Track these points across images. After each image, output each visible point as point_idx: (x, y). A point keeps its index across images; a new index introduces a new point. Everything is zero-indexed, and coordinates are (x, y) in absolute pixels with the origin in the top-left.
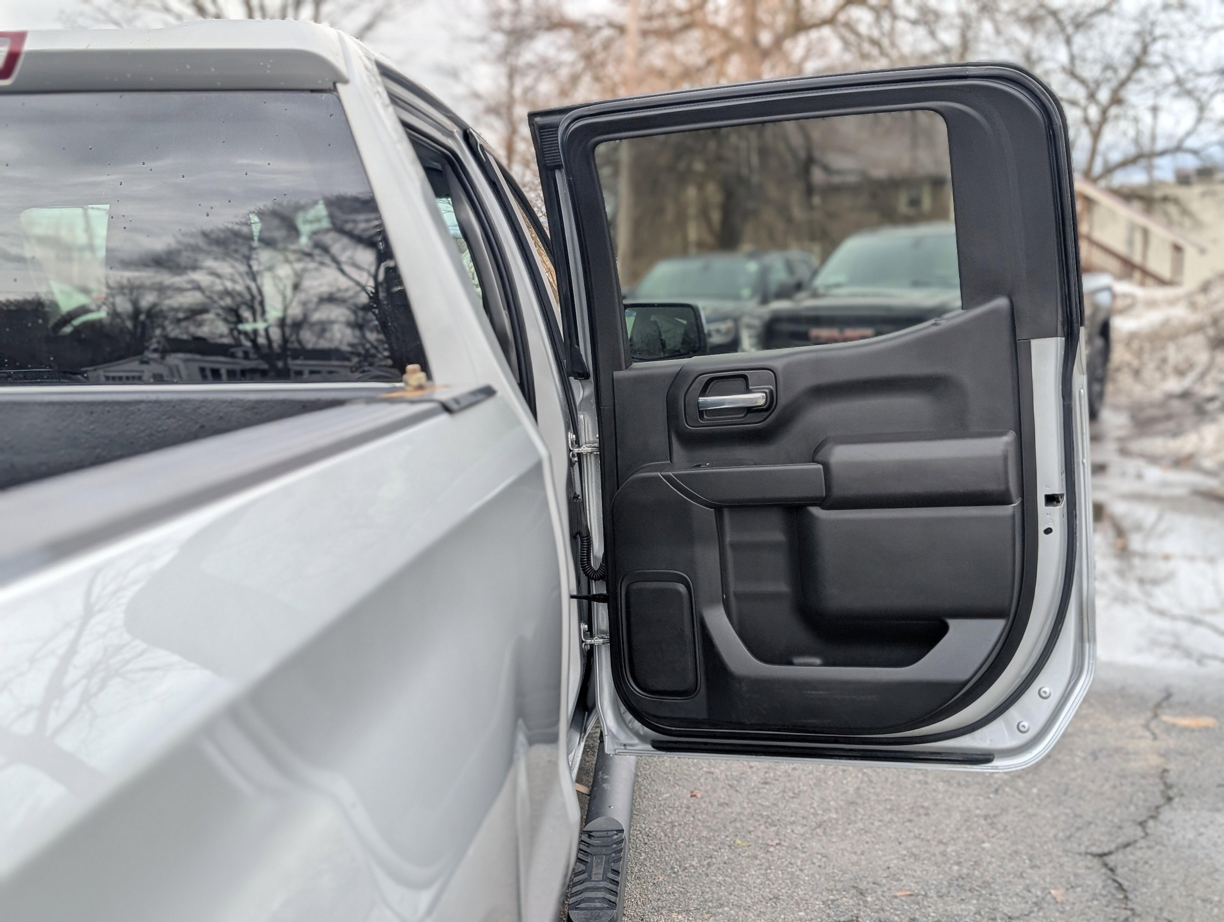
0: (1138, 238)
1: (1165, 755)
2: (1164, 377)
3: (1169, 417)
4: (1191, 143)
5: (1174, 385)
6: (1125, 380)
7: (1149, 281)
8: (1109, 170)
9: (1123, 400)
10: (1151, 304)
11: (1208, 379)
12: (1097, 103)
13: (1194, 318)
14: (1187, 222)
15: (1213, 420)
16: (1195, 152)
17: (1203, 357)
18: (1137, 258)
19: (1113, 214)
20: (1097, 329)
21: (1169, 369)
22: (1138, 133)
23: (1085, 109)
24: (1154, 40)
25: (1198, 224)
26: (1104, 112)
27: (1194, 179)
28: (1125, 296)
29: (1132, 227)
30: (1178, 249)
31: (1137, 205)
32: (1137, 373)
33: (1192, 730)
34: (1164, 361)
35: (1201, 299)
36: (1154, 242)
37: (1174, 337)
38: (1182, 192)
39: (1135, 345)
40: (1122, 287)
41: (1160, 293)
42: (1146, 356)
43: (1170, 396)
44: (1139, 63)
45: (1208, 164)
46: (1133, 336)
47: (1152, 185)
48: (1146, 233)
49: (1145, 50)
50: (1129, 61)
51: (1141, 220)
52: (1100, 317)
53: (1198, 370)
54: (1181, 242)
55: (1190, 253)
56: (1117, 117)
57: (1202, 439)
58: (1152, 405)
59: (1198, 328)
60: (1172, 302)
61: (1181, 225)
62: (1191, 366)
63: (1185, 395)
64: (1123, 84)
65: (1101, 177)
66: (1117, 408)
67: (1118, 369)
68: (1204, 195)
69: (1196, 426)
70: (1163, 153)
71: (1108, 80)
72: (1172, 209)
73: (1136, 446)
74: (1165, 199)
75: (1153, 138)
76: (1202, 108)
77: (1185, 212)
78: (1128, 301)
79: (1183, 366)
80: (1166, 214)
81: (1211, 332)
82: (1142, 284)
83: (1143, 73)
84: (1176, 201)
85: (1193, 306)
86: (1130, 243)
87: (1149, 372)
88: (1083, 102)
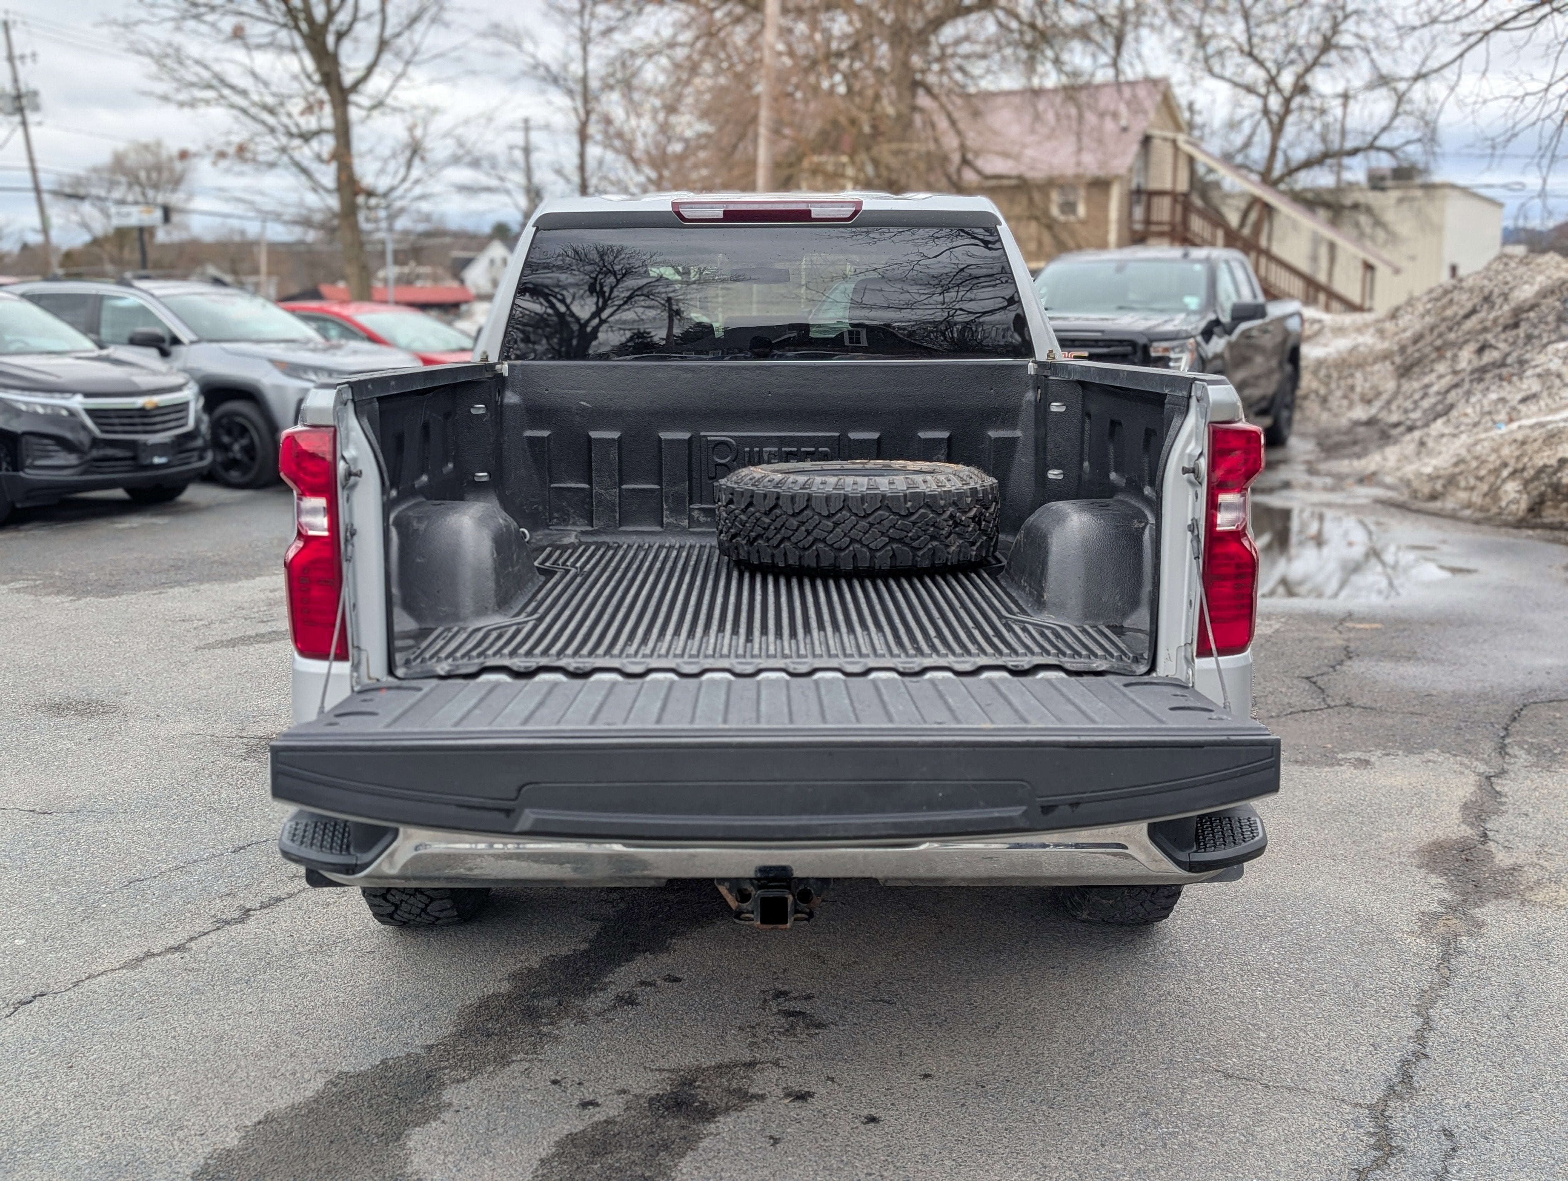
0: (1324, 251)
1: (1348, 640)
2: (1351, 405)
3: (1355, 443)
4: (1384, 141)
5: (1360, 413)
6: (1312, 407)
7: (1335, 305)
8: (1291, 171)
9: (1310, 428)
10: (1339, 331)
11: (1394, 407)
12: (1279, 90)
13: (1382, 346)
14: (1381, 235)
15: (1396, 442)
16: (1391, 151)
17: (1390, 385)
18: (1322, 278)
19: (1295, 226)
20: (1286, 356)
21: (1355, 397)
22: (1326, 126)
23: (1265, 98)
24: (1346, 17)
25: (1393, 238)
26: (1287, 101)
27: (1389, 183)
28: (1314, 321)
29: (1316, 240)
30: (1369, 267)
31: (1322, 213)
32: (1324, 401)
33: (1366, 629)
34: (1352, 388)
35: (1389, 326)
36: (1341, 259)
37: (1360, 365)
38: (1373, 198)
39: (1323, 372)
40: (1310, 313)
41: (1349, 319)
42: (1333, 385)
43: (1357, 423)
44: (1327, 45)
45: (1405, 164)
46: (1320, 363)
47: (1341, 189)
48: (1332, 247)
49: (1335, 28)
50: (1316, 39)
51: (1328, 233)
52: (1290, 344)
53: (1385, 397)
54: (1372, 260)
55: (1382, 271)
56: (1301, 108)
57: (1385, 459)
58: (1339, 432)
59: (1386, 356)
60: (1359, 330)
61: (1373, 238)
62: (1378, 394)
63: (1370, 422)
64: (1308, 70)
65: (1281, 179)
66: (1303, 436)
67: (1305, 397)
68: (1401, 201)
69: (1381, 447)
70: (1354, 152)
71: (1292, 62)
72: (1364, 219)
73: (1323, 467)
74: (1356, 206)
75: (1343, 133)
76: (1400, 99)
77: (1378, 223)
78: (1316, 327)
79: (1370, 394)
80: (1357, 225)
81: (1398, 360)
82: (1327, 309)
83: (1332, 56)
84: (1369, 210)
85: (1381, 332)
86: (1314, 258)
87: (1335, 401)
88: (1263, 90)
